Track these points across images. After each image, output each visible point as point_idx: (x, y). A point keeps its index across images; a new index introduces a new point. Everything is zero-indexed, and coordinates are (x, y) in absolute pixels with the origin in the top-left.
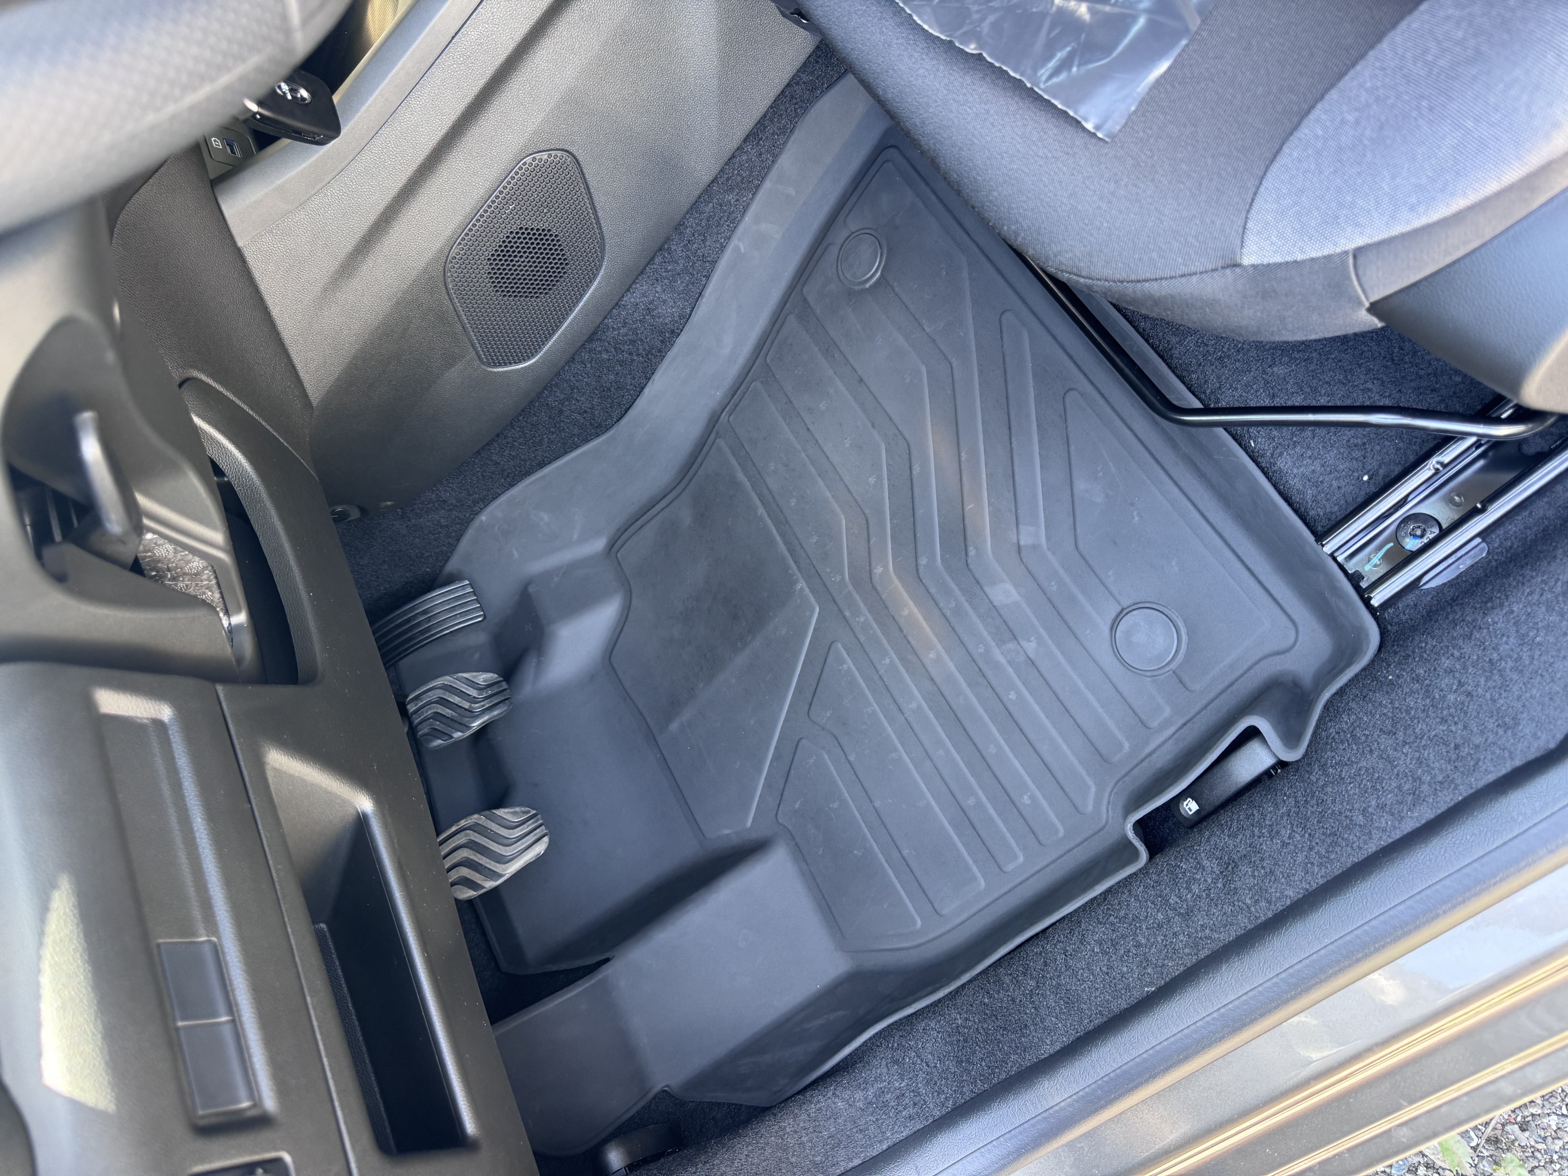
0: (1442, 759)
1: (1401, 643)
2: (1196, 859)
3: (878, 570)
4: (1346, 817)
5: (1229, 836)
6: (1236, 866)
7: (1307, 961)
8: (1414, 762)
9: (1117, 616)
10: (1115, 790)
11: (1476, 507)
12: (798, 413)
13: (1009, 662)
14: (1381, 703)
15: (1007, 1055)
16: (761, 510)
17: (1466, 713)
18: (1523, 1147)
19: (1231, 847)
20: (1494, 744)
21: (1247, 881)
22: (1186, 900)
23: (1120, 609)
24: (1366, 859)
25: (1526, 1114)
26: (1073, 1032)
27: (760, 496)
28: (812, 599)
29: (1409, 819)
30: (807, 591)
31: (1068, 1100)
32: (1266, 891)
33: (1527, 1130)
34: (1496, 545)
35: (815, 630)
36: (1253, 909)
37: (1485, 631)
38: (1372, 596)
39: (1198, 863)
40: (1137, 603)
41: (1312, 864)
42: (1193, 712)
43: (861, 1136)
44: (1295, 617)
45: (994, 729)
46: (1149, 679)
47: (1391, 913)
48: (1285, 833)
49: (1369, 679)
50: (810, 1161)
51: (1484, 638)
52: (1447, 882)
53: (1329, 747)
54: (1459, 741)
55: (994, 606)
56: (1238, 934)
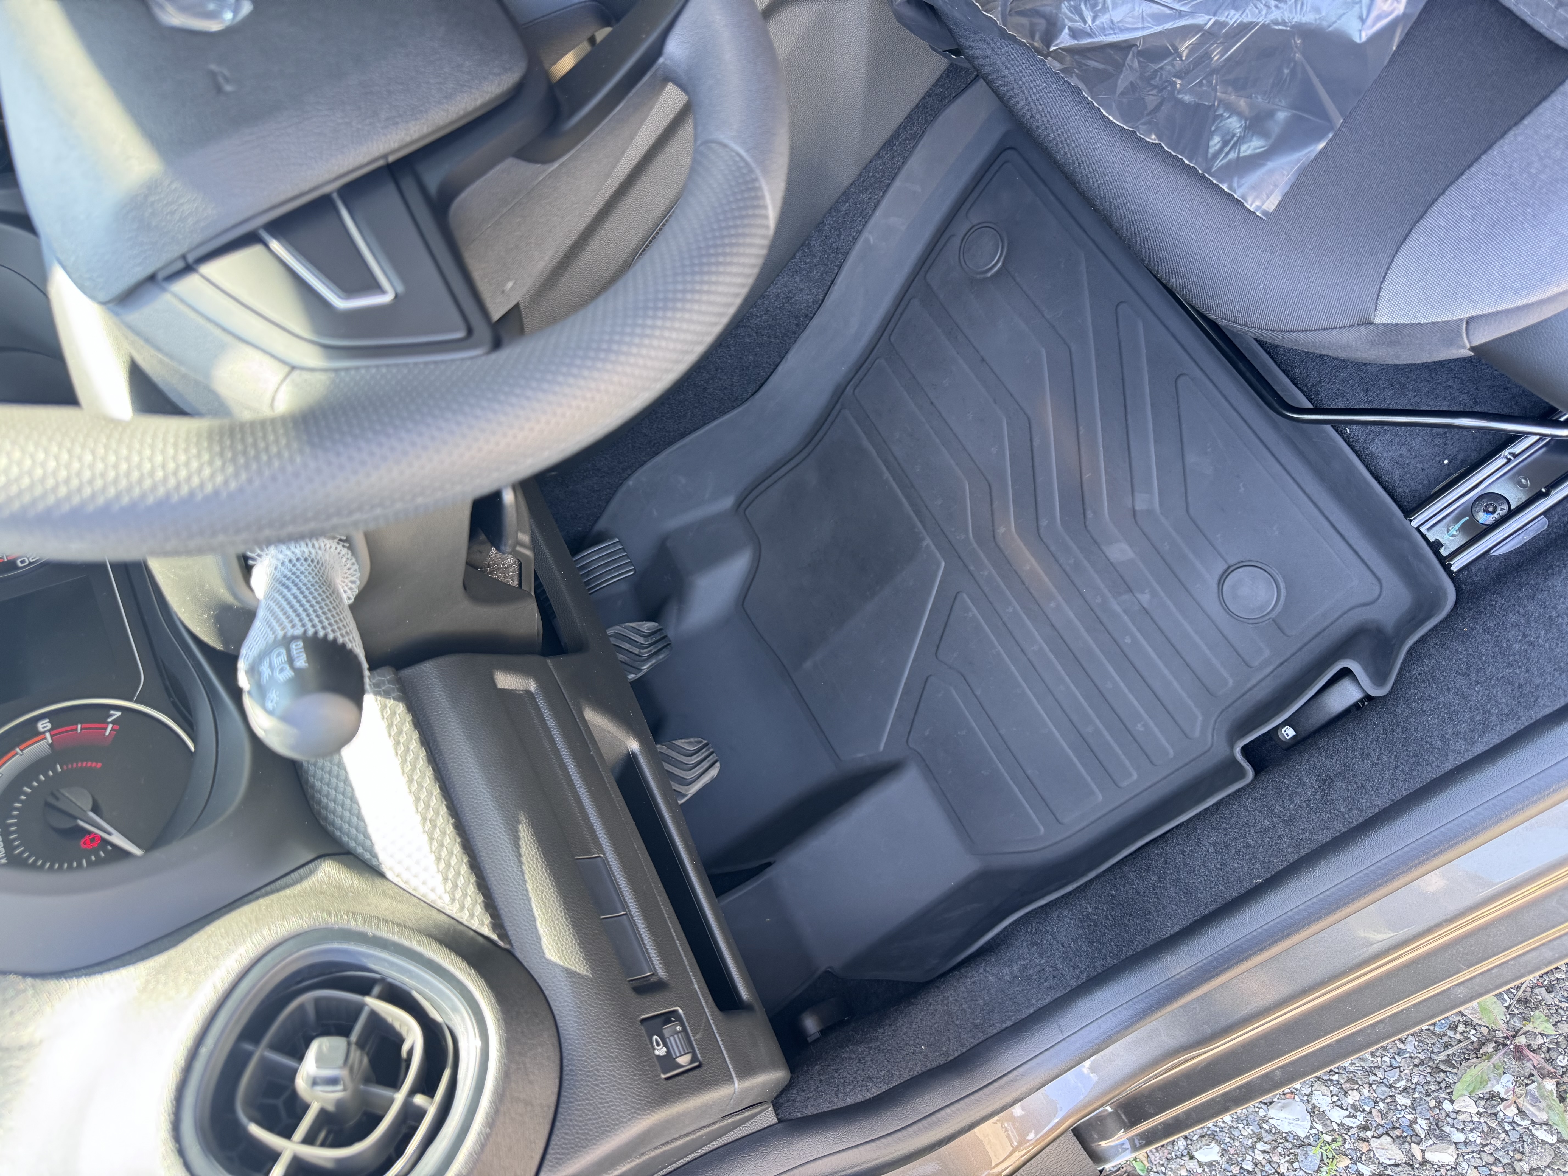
0: (1508, 696)
1: (1475, 600)
2: (1297, 776)
3: (1001, 530)
4: (1427, 742)
5: (1326, 758)
6: (1333, 781)
7: (1393, 856)
8: (1484, 699)
9: (1224, 572)
10: (1220, 719)
11: (1541, 491)
12: (922, 388)
13: (1125, 611)
14: (1457, 650)
15: (1133, 935)
16: (887, 475)
17: (1528, 659)
18: (1548, 1006)
19: (1328, 766)
20: (1551, 684)
21: (1342, 794)
22: (1289, 809)
23: (1226, 566)
24: (1442, 775)
25: (1552, 978)
26: (1191, 917)
27: (885, 462)
28: (938, 555)
29: (1479, 744)
30: (933, 547)
31: (1188, 970)
32: (1358, 801)
33: (1553, 992)
34: (1555, 520)
35: (941, 582)
36: (1347, 816)
37: (1546, 593)
38: (1452, 563)
39: (1299, 779)
40: (1242, 562)
41: (1397, 779)
42: (1289, 654)
43: (1010, 1003)
44: (1379, 574)
45: (1111, 669)
46: (1251, 626)
47: (1464, 818)
48: (1375, 755)
49: (1447, 630)
50: (971, 1023)
51: (1545, 598)
52: (1510, 793)
53: (1412, 685)
54: (1522, 681)
55: (1111, 563)
56: (1334, 836)
